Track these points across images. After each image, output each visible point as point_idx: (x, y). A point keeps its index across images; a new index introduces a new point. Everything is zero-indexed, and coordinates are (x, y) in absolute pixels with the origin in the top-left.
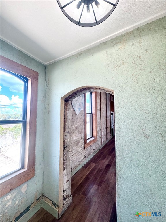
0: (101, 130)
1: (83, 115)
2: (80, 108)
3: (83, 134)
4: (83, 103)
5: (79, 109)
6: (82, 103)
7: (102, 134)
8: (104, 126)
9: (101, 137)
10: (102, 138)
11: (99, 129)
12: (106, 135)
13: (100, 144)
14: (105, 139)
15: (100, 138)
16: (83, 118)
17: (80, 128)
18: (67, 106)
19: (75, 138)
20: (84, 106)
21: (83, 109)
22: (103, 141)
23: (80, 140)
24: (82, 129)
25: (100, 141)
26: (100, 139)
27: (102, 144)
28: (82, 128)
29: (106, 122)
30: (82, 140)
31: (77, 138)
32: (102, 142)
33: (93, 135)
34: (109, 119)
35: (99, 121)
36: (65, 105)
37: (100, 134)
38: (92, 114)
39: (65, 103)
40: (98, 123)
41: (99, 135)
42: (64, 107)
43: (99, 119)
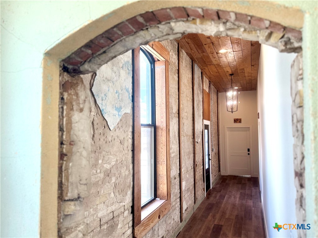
0: (180, 174)
1: (131, 129)
2: (121, 108)
3: (130, 192)
4: (131, 91)
5: (119, 109)
6: (128, 91)
7: (183, 188)
8: (187, 163)
9: (180, 197)
10: (183, 199)
11: (174, 172)
12: (192, 187)
13: (177, 217)
14: (191, 202)
15: (179, 200)
16: (130, 141)
17: (120, 174)
18: (72, 92)
19: (103, 212)
20: (133, 101)
21: (129, 110)
22: (185, 207)
23: (118, 216)
24: (126, 177)
25: (178, 209)
26: (179, 204)
27: (184, 216)
28: (127, 173)
29: (192, 152)
30: (126, 213)
31: (110, 209)
32: (184, 211)
33: (159, 192)
34: (200, 140)
35: (174, 147)
36: (64, 87)
37: (177, 187)
38: (154, 125)
39: (66, 77)
40: (172, 155)
41: (175, 190)
42: (61, 94)
43: (175, 142)
